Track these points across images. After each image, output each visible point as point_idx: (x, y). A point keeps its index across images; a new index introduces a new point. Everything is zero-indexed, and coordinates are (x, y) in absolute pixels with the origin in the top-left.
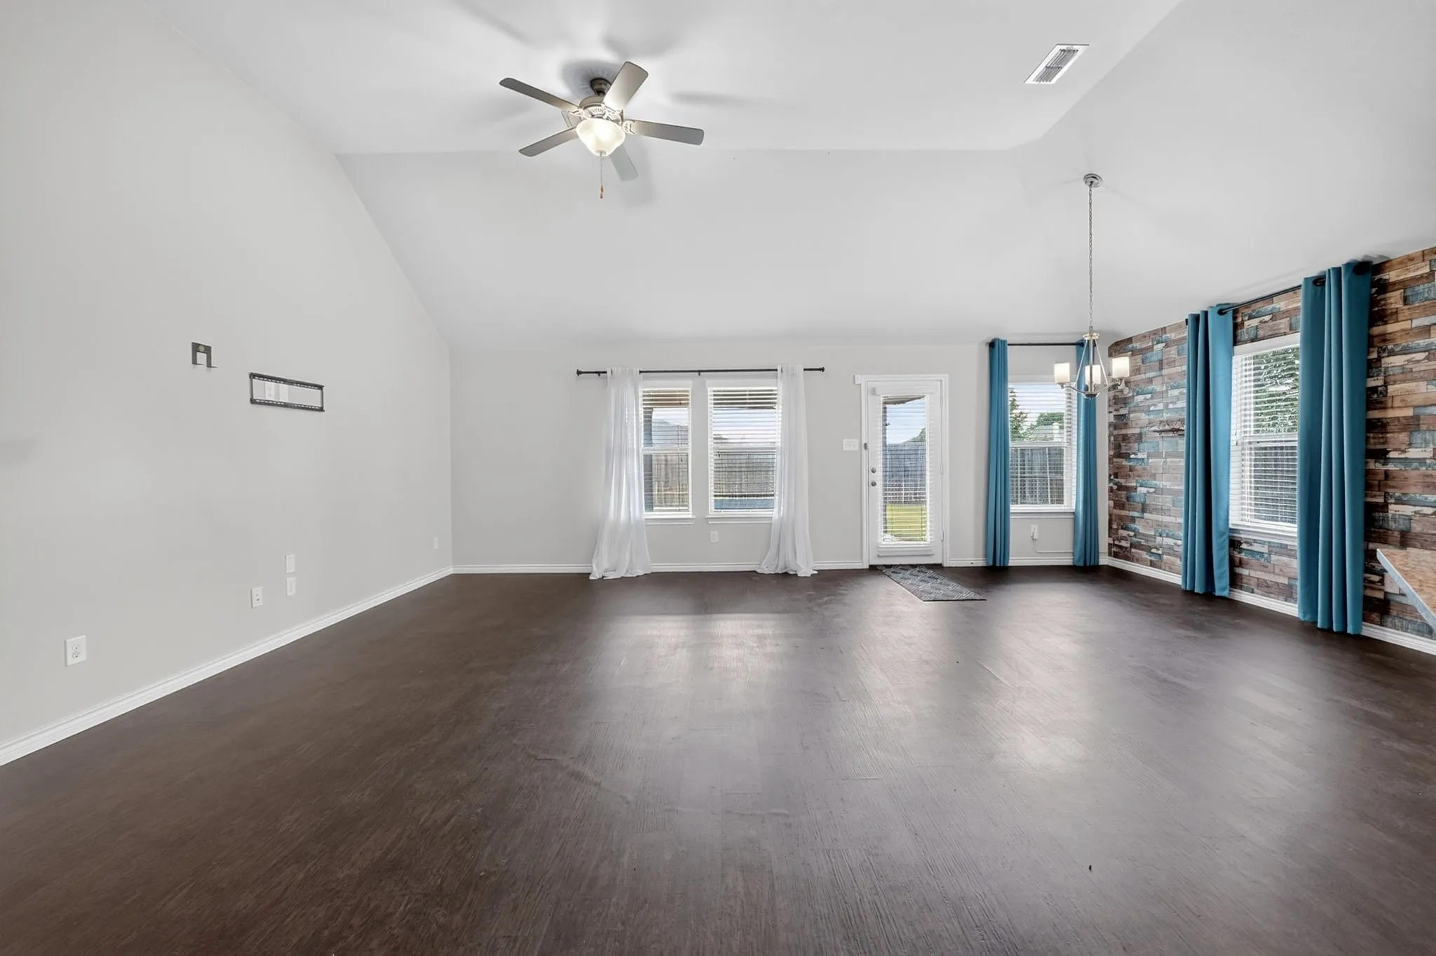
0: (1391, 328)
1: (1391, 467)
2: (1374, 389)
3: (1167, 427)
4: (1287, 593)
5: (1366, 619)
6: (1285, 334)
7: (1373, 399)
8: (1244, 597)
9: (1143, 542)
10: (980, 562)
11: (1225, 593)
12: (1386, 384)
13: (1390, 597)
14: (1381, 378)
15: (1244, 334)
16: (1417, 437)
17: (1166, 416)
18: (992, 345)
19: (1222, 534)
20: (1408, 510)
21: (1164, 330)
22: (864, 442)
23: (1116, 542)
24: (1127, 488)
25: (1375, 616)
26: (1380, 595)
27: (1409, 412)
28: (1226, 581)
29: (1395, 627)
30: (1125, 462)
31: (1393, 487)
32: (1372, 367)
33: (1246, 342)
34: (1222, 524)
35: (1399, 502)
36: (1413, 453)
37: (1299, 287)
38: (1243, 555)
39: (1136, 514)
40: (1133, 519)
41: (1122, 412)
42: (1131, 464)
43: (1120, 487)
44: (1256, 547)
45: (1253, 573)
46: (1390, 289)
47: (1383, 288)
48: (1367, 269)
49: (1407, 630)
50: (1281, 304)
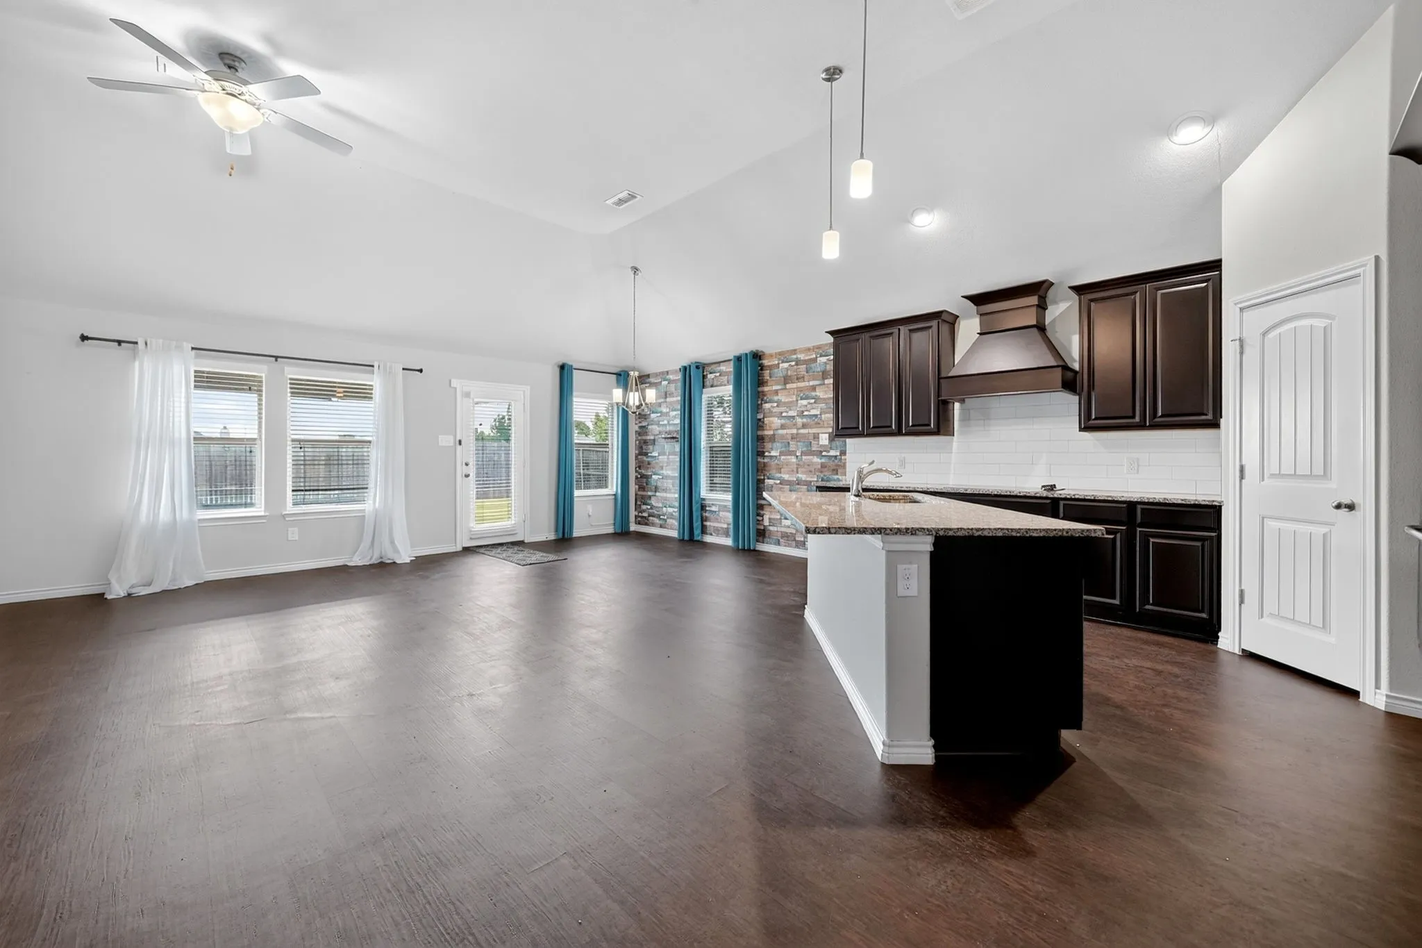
0: (766, 389)
1: (766, 460)
2: (760, 420)
4: (726, 532)
5: (758, 541)
6: (725, 385)
7: (759, 424)
8: (708, 539)
9: (655, 512)
10: (552, 537)
11: (699, 538)
12: (763, 418)
14: (762, 414)
15: (708, 383)
17: (668, 428)
18: (562, 367)
19: (697, 502)
20: (771, 482)
22: (458, 439)
23: (640, 514)
24: (646, 476)
25: (761, 539)
26: (762, 528)
27: (771, 433)
29: (767, 542)
30: (645, 458)
31: (766, 470)
32: (758, 408)
33: (708, 387)
34: (697, 496)
35: (769, 479)
37: (730, 360)
38: (707, 514)
39: (650, 493)
40: (650, 497)
41: (644, 424)
42: (649, 459)
43: (643, 476)
45: (712, 524)
46: (764, 368)
47: (762, 367)
48: (757, 356)
49: (771, 543)
50: (723, 367)
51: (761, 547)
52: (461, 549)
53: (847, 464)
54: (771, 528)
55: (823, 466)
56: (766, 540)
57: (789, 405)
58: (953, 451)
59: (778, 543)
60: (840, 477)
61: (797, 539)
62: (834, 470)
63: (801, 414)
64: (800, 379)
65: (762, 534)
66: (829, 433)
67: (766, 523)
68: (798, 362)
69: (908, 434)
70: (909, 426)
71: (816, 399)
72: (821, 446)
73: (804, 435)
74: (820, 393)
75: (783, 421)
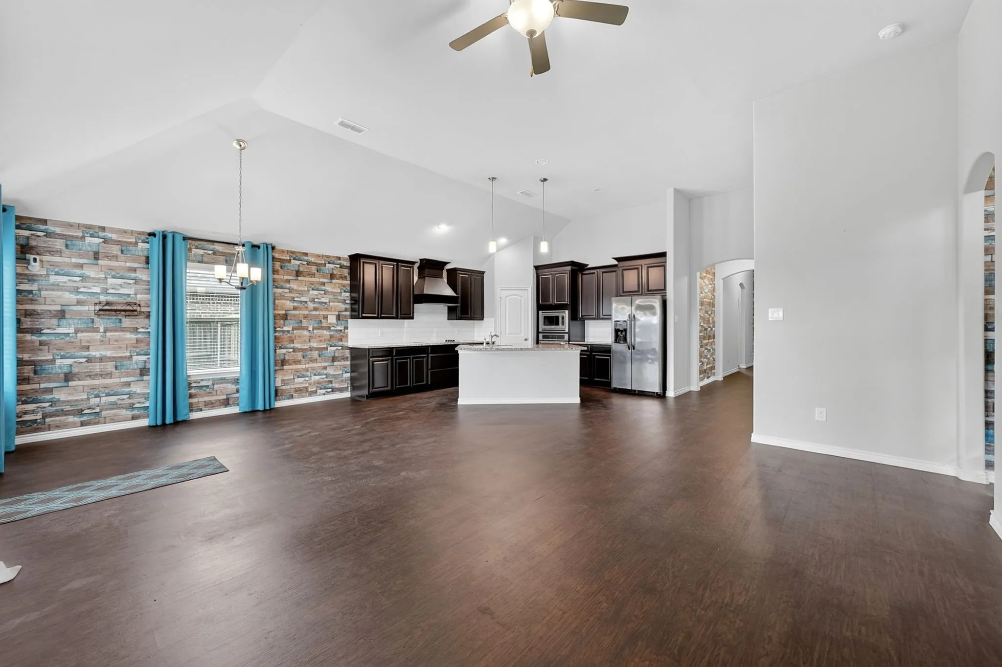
0: (276, 276)
3: (106, 308)
5: (275, 400)
11: (185, 418)
13: (278, 389)
15: (193, 256)
16: (287, 322)
19: (183, 381)
20: (284, 351)
21: (100, 228)
27: (284, 312)
28: (186, 410)
30: (35, 337)
35: (281, 348)
36: (285, 328)
39: (54, 385)
41: (25, 288)
44: (204, 383)
45: (201, 400)
48: (273, 249)
49: (284, 399)
50: (218, 247)
51: (278, 404)
53: (349, 334)
54: (284, 387)
55: (331, 336)
56: (280, 398)
57: (301, 293)
59: (292, 397)
60: (344, 343)
61: (309, 390)
62: (339, 339)
63: (313, 301)
64: (311, 275)
65: (278, 394)
66: (336, 315)
68: (309, 263)
69: (401, 318)
70: (401, 314)
71: (326, 292)
72: (330, 324)
73: (315, 316)
74: (328, 288)
75: (295, 304)
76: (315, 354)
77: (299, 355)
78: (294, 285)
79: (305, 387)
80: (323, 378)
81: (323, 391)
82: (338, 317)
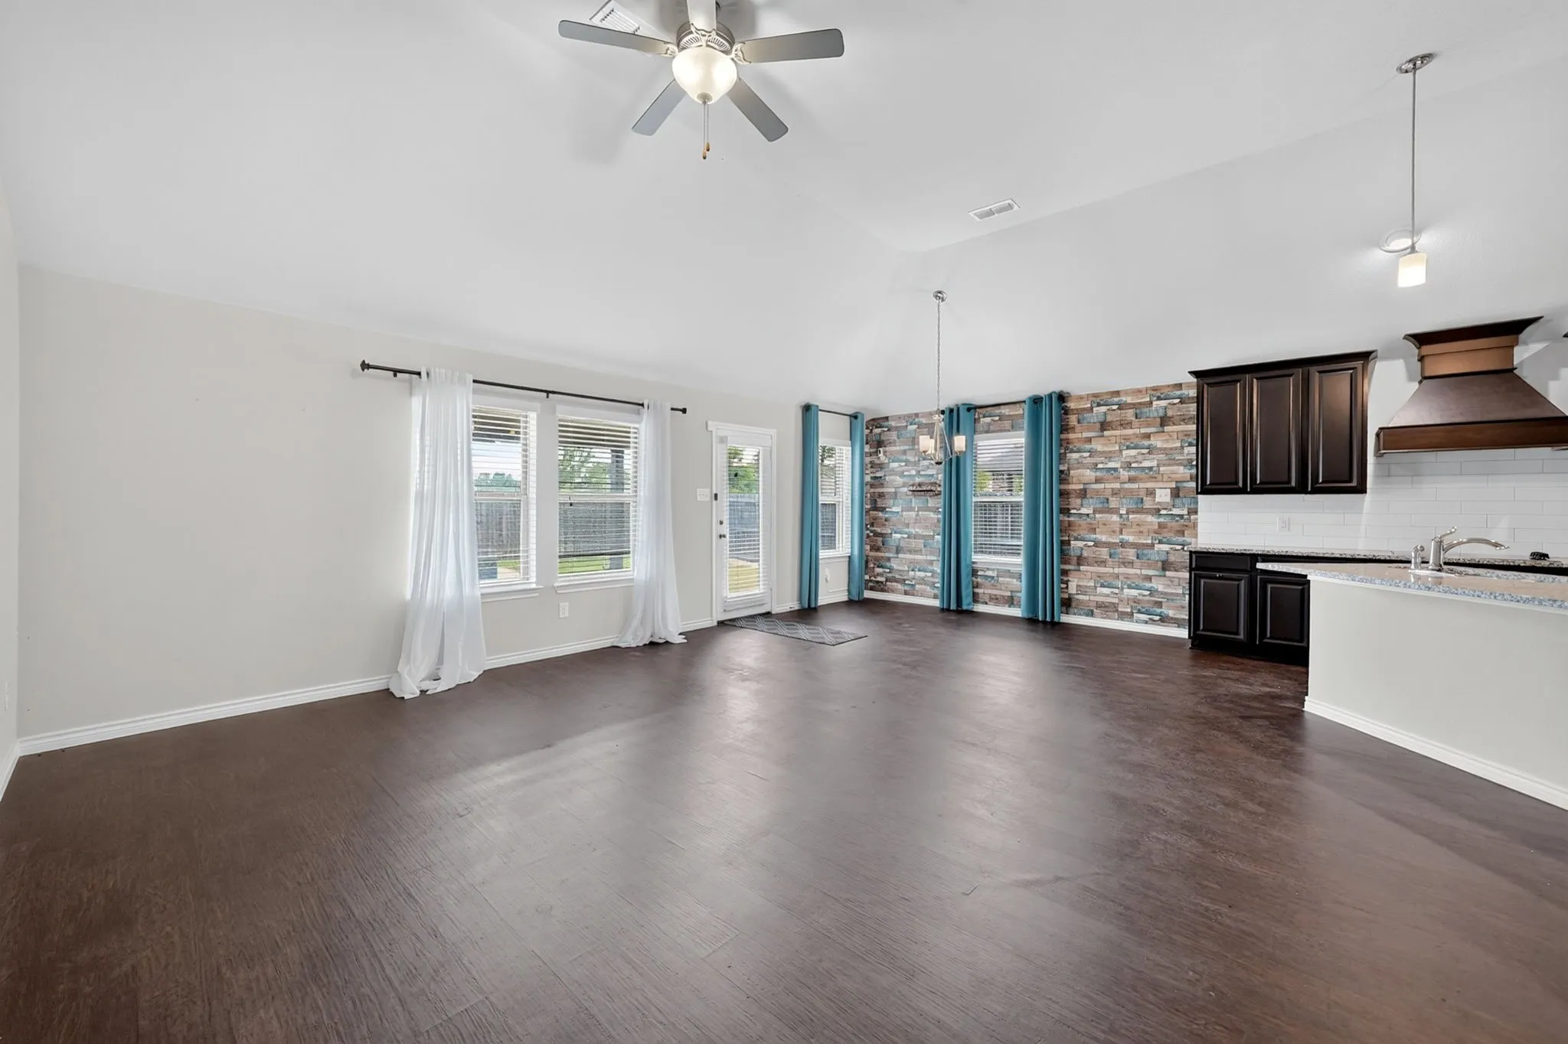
0: (1071, 436)
1: (1071, 519)
2: (1062, 472)
3: (919, 489)
4: (1011, 601)
5: (1064, 612)
6: (1009, 431)
7: (1062, 478)
8: (980, 608)
9: (897, 576)
10: (796, 606)
11: (970, 608)
12: (1069, 469)
13: (1071, 596)
14: (1066, 465)
15: (979, 427)
16: (1085, 501)
17: (918, 480)
18: (807, 408)
19: (967, 566)
20: (1080, 544)
21: (917, 415)
22: (714, 492)
23: (873, 578)
24: (881, 535)
25: (1065, 609)
26: (1066, 596)
27: (1081, 487)
28: (970, 599)
29: (1075, 614)
30: (880, 514)
31: (1072, 530)
32: (1062, 458)
33: (981, 433)
34: (967, 559)
35: (1076, 539)
36: (1084, 511)
37: (1024, 402)
38: (979, 580)
39: (891, 555)
40: (889, 559)
41: (878, 475)
42: (886, 516)
43: (877, 534)
44: (989, 573)
46: (1070, 412)
47: (1066, 411)
48: (1062, 397)
49: (1080, 615)
50: (1005, 411)
51: (1065, 619)
52: (715, 624)
53: (1199, 524)
54: (1081, 597)
55: (1161, 526)
56: (1071, 610)
57: (1109, 456)
58: (1364, 512)
59: (1091, 614)
60: (1188, 540)
61: (1120, 609)
62: (1178, 531)
63: (1128, 466)
64: (1124, 424)
65: (1067, 604)
66: (1171, 489)
67: (1072, 589)
68: (1122, 406)
69: (1316, 491)
70: (1317, 482)
71: (1151, 450)
72: (1159, 503)
73: (1131, 490)
74: (1157, 442)
75: (1098, 474)
76: (1131, 554)
77: (1104, 552)
78: (1098, 446)
79: (1113, 603)
80: (1144, 596)
81: (1145, 617)
82: (1176, 493)
